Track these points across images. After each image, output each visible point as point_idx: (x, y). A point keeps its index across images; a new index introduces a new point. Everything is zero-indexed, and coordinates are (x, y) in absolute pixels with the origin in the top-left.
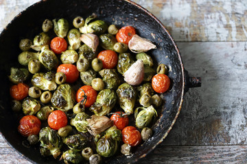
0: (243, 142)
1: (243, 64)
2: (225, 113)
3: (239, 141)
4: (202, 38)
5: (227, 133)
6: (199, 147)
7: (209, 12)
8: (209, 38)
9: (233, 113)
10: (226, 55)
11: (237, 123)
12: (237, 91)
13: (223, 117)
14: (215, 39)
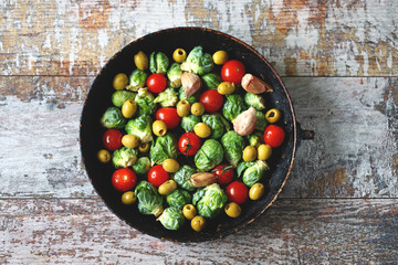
0: (367, 195)
1: (373, 104)
2: (350, 162)
3: (364, 194)
4: (330, 72)
5: (352, 185)
6: (320, 201)
7: (339, 40)
8: (338, 73)
9: (358, 162)
10: (355, 93)
11: (362, 173)
12: (365, 137)
13: (347, 166)
14: (344, 73)
